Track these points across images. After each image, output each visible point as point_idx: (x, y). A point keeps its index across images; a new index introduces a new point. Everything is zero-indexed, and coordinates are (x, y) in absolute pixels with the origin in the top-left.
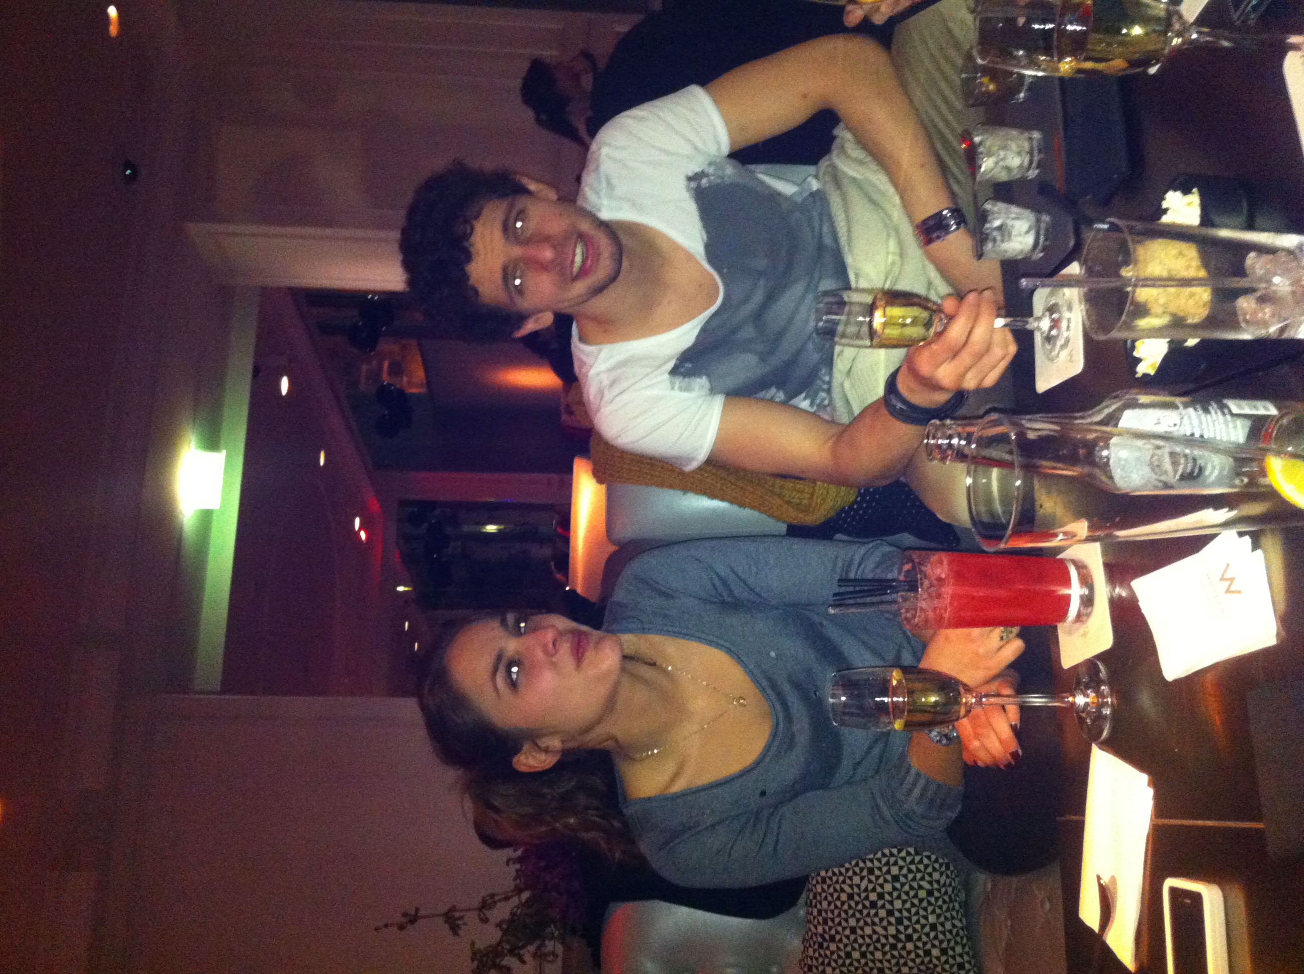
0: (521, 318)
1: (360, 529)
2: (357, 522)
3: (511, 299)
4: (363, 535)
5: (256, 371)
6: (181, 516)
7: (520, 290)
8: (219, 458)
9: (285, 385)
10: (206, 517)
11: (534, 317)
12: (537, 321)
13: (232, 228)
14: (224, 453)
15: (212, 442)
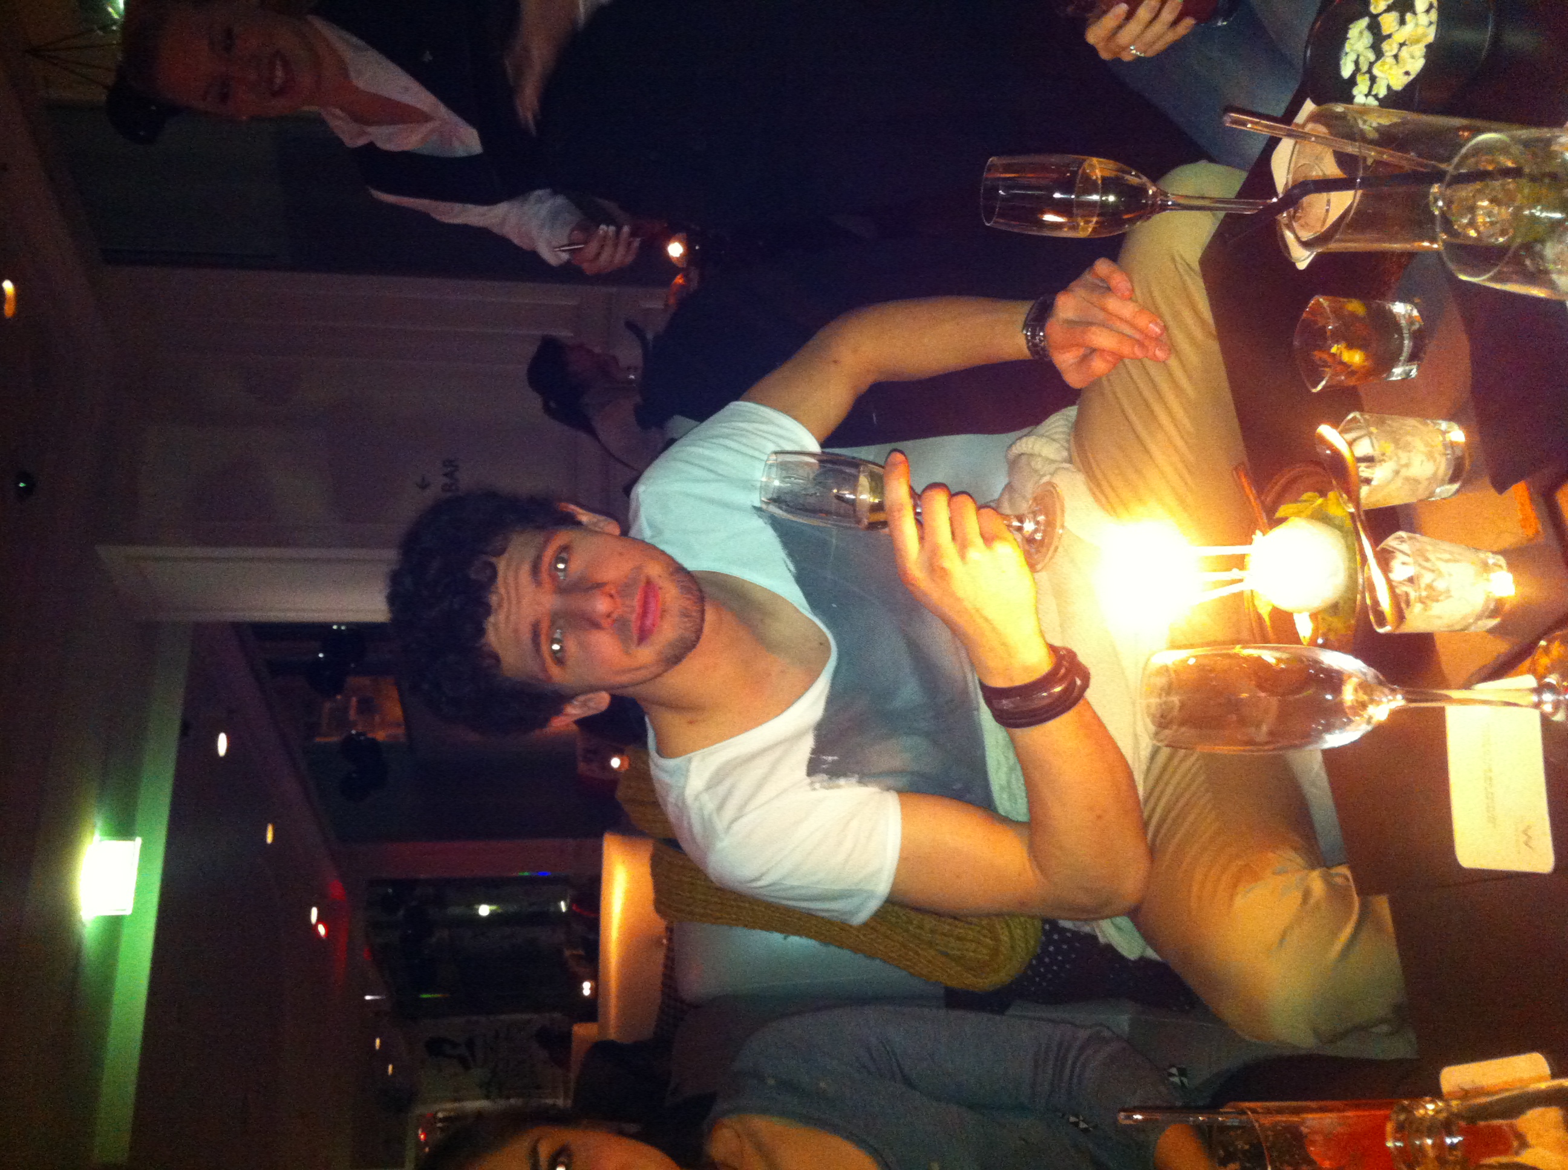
0: (558, 699)
1: (319, 921)
2: (314, 913)
3: (544, 669)
4: (322, 930)
5: (186, 728)
6: (79, 925)
7: (559, 659)
8: (133, 847)
9: (222, 744)
10: (114, 925)
11: (582, 698)
12: (584, 704)
13: (159, 551)
14: (139, 840)
15: (123, 829)
